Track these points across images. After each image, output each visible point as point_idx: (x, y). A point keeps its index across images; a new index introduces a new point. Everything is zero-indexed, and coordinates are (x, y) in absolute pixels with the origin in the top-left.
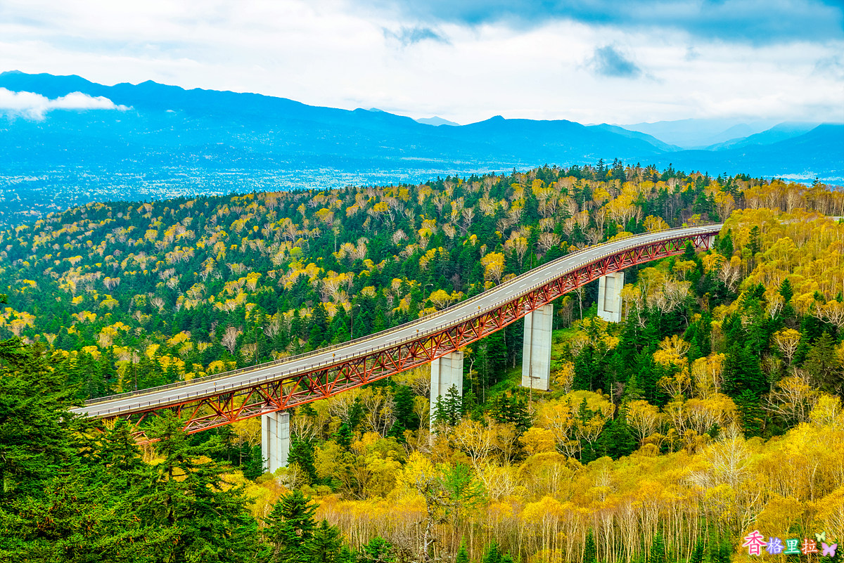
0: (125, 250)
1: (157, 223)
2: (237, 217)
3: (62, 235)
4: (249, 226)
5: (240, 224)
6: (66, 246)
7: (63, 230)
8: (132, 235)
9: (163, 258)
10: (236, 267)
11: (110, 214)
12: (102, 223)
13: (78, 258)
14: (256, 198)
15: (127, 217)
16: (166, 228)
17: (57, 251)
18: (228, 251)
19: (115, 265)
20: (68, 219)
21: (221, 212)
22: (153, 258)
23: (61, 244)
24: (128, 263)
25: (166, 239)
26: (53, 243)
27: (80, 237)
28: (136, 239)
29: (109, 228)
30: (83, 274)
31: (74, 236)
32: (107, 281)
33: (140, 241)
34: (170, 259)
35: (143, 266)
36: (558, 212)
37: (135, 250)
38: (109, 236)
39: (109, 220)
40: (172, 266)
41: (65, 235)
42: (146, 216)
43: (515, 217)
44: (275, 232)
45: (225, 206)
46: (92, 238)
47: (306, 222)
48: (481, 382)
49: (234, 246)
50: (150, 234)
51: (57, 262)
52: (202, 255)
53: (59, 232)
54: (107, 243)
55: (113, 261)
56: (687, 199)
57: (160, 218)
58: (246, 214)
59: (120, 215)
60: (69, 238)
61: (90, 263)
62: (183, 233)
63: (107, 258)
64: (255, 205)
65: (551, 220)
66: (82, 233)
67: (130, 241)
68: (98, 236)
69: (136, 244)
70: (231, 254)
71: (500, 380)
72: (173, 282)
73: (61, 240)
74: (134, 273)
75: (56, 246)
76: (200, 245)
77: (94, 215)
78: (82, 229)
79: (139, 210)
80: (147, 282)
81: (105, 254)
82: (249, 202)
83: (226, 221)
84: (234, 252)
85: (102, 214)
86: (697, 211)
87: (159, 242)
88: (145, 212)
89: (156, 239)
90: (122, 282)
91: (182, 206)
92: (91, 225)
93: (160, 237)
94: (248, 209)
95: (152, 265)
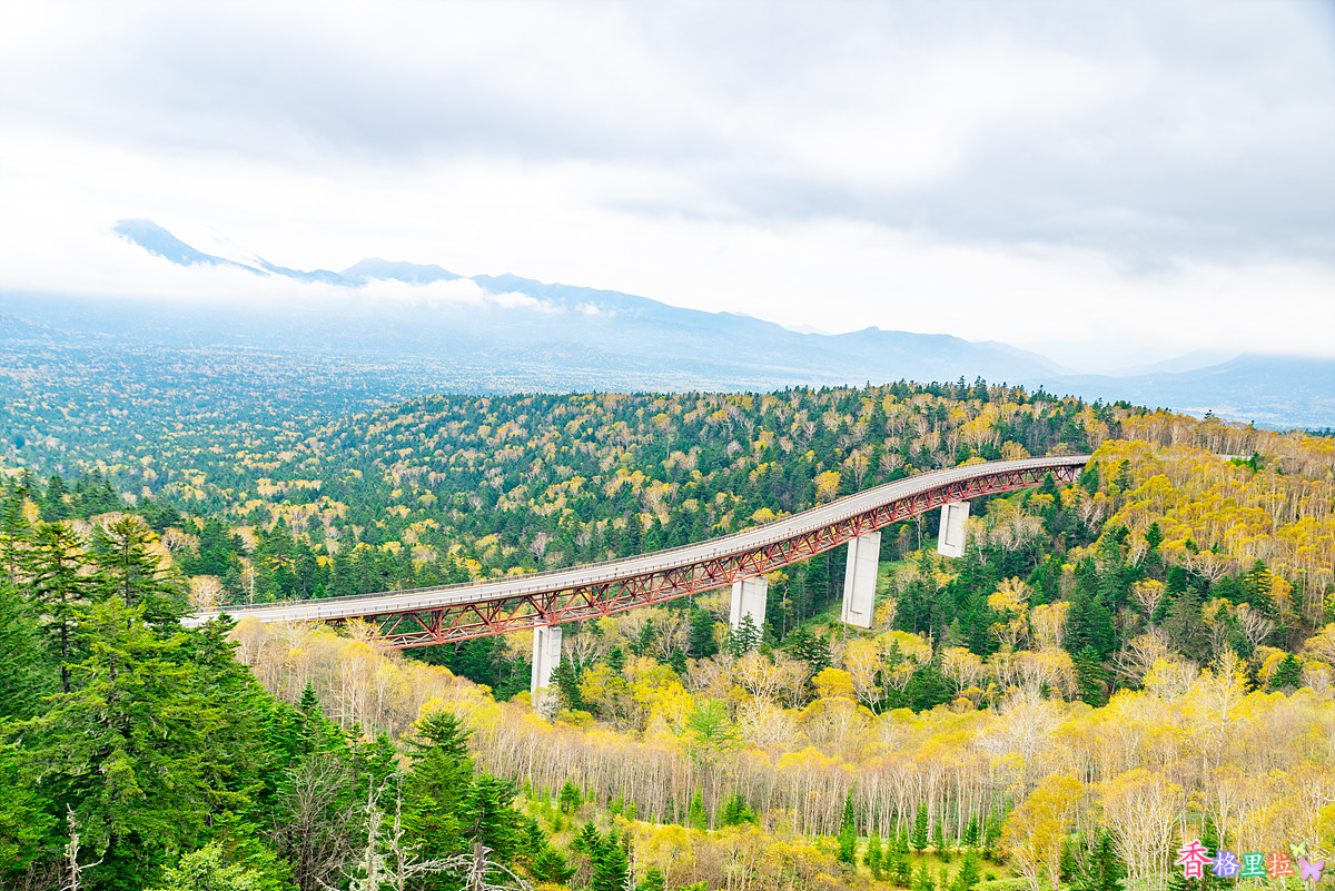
0: (456, 445)
1: (491, 419)
2: (573, 419)
3: (396, 426)
4: (584, 427)
5: (575, 425)
6: (399, 437)
7: (398, 421)
8: (466, 431)
9: (492, 456)
10: (561, 470)
11: (447, 408)
12: (438, 416)
13: (408, 452)
14: (595, 400)
15: (463, 412)
16: (500, 425)
17: (390, 442)
18: (558, 453)
19: (444, 460)
20: (409, 411)
21: (557, 412)
23: (395, 435)
24: (456, 459)
25: (498, 436)
26: (386, 434)
27: (414, 429)
28: (468, 435)
29: (443, 422)
30: (409, 467)
31: (408, 427)
32: (432, 475)
33: (472, 437)
34: (498, 457)
35: (471, 463)
36: (906, 431)
37: (465, 446)
38: (442, 429)
39: (445, 414)
40: (499, 465)
41: (399, 426)
42: (481, 411)
43: (859, 434)
44: (609, 436)
45: (564, 406)
46: (425, 431)
47: (642, 427)
49: (564, 448)
50: (483, 430)
51: (388, 453)
52: (531, 455)
53: (395, 423)
54: (440, 437)
55: (442, 455)
56: (1054, 425)
57: (495, 414)
59: (456, 409)
60: (403, 429)
61: (419, 457)
62: (518, 432)
63: (437, 452)
64: (593, 407)
66: (416, 425)
67: (462, 436)
68: (431, 430)
69: (467, 440)
72: (498, 482)
73: (394, 432)
74: (461, 469)
75: (389, 437)
76: (531, 445)
77: (431, 407)
78: (417, 421)
79: (477, 405)
80: (473, 480)
81: (436, 448)
82: (588, 403)
83: (561, 422)
84: (563, 454)
85: (439, 407)
87: (491, 439)
88: (482, 407)
89: (489, 436)
90: (447, 478)
91: (519, 404)
92: (427, 418)
93: (492, 434)
94: (584, 411)
95: (480, 463)
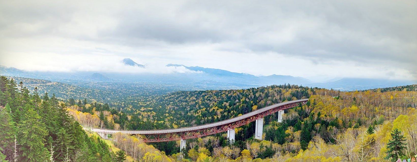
0: (182, 101)
2: (206, 96)
4: (208, 97)
5: (206, 97)
6: (171, 100)
8: (184, 98)
9: (188, 104)
10: (202, 107)
11: (181, 93)
12: (179, 95)
13: (172, 102)
14: (211, 92)
15: (184, 94)
16: (191, 97)
17: (169, 101)
18: (202, 103)
20: (173, 94)
21: (203, 94)
22: (186, 103)
23: (170, 99)
24: (181, 104)
26: (168, 99)
27: (174, 98)
28: (184, 99)
29: (180, 96)
30: (172, 106)
31: (173, 98)
32: (176, 107)
33: (185, 100)
34: (190, 104)
35: (184, 105)
36: (273, 96)
37: (184, 102)
38: (179, 98)
39: (180, 95)
41: (171, 97)
43: (263, 97)
44: (213, 99)
45: (204, 93)
46: (176, 98)
47: (219, 97)
48: (245, 137)
49: (203, 102)
50: (187, 98)
52: (196, 103)
53: (170, 97)
55: (179, 103)
56: (302, 93)
57: (190, 95)
58: (208, 95)
59: (183, 94)
60: (172, 98)
62: (194, 99)
64: (210, 93)
65: (271, 97)
66: (174, 97)
67: (183, 100)
69: (184, 100)
70: (202, 104)
71: (251, 137)
72: (189, 109)
74: (182, 106)
75: (169, 100)
76: (197, 101)
77: (178, 93)
79: (187, 93)
80: (183, 109)
81: (178, 102)
82: (209, 92)
83: (203, 96)
84: (203, 103)
85: (179, 94)
86: (304, 96)
87: (189, 100)
88: (188, 93)
90: (179, 108)
91: (195, 93)
92: (177, 96)
93: (189, 99)
94: (208, 94)
95: (186, 105)
